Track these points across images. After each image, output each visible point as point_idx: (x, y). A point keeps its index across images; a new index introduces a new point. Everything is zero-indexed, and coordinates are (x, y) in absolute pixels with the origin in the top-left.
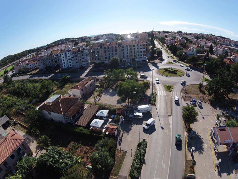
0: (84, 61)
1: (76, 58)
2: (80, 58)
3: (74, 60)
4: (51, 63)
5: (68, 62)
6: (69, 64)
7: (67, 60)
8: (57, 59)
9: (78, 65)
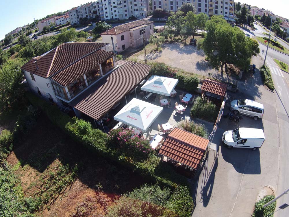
0: (137, 10)
1: (125, 4)
2: (131, 5)
3: (121, 7)
4: (88, 14)
5: (113, 11)
6: (114, 14)
7: (111, 9)
8: (97, 9)
9: (128, 15)
